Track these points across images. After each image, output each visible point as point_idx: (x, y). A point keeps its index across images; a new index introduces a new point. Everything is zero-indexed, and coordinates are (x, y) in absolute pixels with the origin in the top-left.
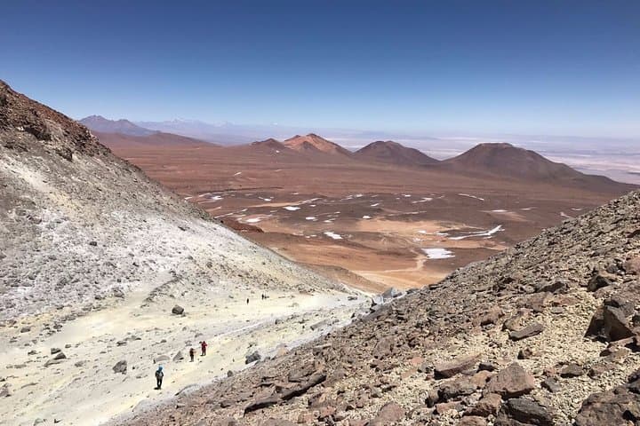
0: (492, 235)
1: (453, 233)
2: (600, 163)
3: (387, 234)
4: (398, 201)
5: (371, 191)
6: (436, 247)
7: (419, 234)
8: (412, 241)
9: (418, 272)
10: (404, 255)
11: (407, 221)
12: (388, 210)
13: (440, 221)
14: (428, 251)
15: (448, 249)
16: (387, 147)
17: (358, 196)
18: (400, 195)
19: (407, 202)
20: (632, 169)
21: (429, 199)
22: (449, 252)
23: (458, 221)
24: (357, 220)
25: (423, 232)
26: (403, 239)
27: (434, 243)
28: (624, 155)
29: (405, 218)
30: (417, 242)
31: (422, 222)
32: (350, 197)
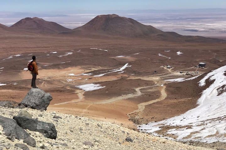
0: (123, 70)
1: (95, 73)
2: (169, 25)
3: (46, 79)
4: (48, 56)
5: (27, 52)
6: (86, 83)
7: (71, 76)
8: (66, 81)
9: (81, 101)
10: (64, 91)
11: (59, 68)
12: (42, 63)
13: (83, 66)
14: (81, 87)
15: (96, 83)
16: (34, 22)
17: (17, 56)
18: (49, 53)
19: (55, 57)
20: (187, 27)
21: (71, 53)
22: (98, 85)
23: (95, 65)
24: (20, 72)
25: (73, 75)
26: (59, 81)
27: (84, 81)
28: (181, 19)
29: (56, 66)
30: (70, 82)
31: (69, 68)
32: (11, 57)
